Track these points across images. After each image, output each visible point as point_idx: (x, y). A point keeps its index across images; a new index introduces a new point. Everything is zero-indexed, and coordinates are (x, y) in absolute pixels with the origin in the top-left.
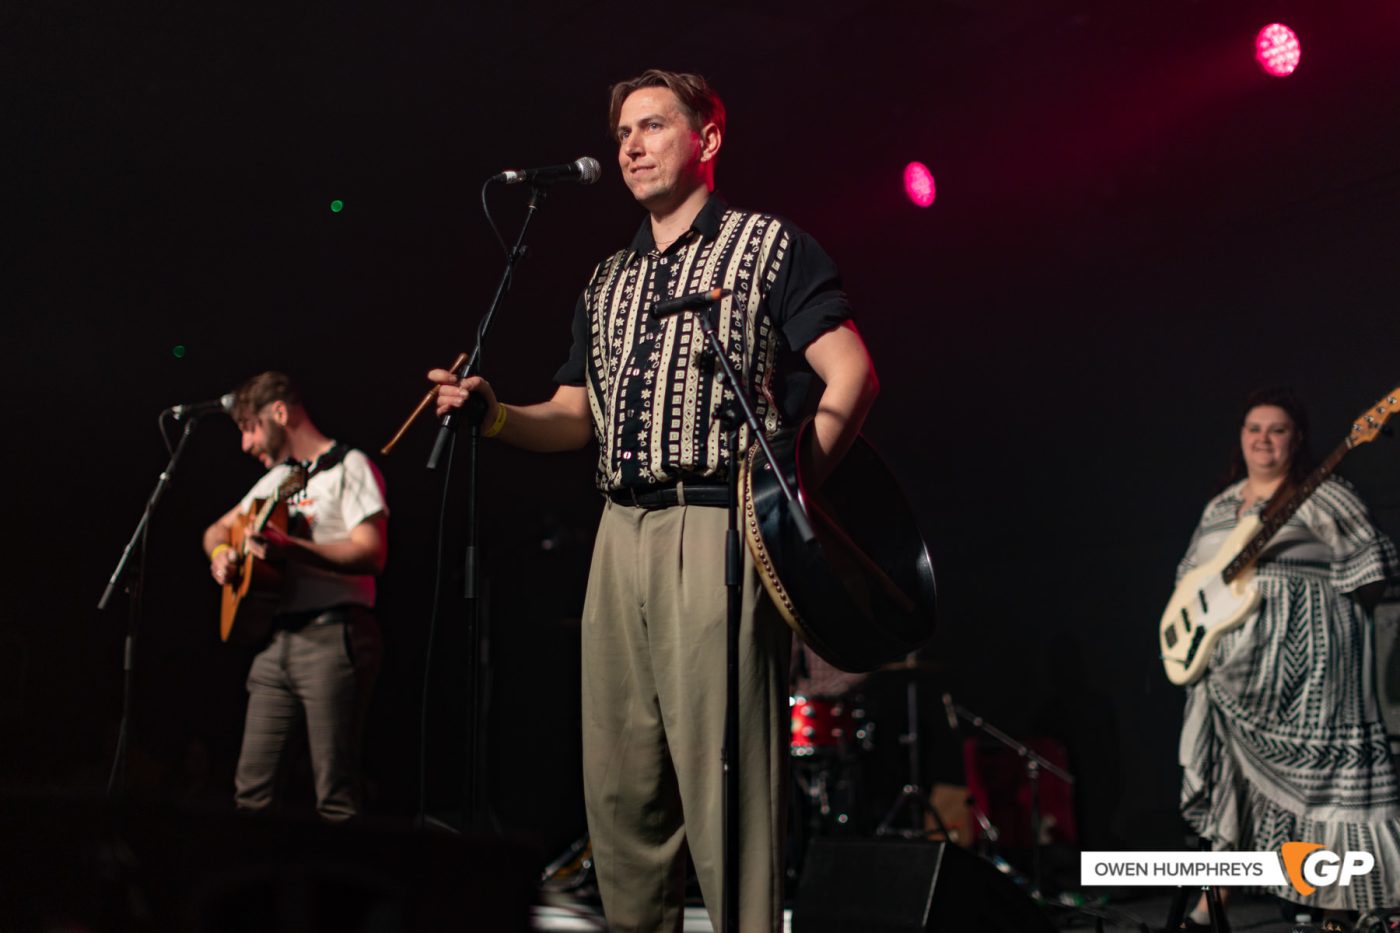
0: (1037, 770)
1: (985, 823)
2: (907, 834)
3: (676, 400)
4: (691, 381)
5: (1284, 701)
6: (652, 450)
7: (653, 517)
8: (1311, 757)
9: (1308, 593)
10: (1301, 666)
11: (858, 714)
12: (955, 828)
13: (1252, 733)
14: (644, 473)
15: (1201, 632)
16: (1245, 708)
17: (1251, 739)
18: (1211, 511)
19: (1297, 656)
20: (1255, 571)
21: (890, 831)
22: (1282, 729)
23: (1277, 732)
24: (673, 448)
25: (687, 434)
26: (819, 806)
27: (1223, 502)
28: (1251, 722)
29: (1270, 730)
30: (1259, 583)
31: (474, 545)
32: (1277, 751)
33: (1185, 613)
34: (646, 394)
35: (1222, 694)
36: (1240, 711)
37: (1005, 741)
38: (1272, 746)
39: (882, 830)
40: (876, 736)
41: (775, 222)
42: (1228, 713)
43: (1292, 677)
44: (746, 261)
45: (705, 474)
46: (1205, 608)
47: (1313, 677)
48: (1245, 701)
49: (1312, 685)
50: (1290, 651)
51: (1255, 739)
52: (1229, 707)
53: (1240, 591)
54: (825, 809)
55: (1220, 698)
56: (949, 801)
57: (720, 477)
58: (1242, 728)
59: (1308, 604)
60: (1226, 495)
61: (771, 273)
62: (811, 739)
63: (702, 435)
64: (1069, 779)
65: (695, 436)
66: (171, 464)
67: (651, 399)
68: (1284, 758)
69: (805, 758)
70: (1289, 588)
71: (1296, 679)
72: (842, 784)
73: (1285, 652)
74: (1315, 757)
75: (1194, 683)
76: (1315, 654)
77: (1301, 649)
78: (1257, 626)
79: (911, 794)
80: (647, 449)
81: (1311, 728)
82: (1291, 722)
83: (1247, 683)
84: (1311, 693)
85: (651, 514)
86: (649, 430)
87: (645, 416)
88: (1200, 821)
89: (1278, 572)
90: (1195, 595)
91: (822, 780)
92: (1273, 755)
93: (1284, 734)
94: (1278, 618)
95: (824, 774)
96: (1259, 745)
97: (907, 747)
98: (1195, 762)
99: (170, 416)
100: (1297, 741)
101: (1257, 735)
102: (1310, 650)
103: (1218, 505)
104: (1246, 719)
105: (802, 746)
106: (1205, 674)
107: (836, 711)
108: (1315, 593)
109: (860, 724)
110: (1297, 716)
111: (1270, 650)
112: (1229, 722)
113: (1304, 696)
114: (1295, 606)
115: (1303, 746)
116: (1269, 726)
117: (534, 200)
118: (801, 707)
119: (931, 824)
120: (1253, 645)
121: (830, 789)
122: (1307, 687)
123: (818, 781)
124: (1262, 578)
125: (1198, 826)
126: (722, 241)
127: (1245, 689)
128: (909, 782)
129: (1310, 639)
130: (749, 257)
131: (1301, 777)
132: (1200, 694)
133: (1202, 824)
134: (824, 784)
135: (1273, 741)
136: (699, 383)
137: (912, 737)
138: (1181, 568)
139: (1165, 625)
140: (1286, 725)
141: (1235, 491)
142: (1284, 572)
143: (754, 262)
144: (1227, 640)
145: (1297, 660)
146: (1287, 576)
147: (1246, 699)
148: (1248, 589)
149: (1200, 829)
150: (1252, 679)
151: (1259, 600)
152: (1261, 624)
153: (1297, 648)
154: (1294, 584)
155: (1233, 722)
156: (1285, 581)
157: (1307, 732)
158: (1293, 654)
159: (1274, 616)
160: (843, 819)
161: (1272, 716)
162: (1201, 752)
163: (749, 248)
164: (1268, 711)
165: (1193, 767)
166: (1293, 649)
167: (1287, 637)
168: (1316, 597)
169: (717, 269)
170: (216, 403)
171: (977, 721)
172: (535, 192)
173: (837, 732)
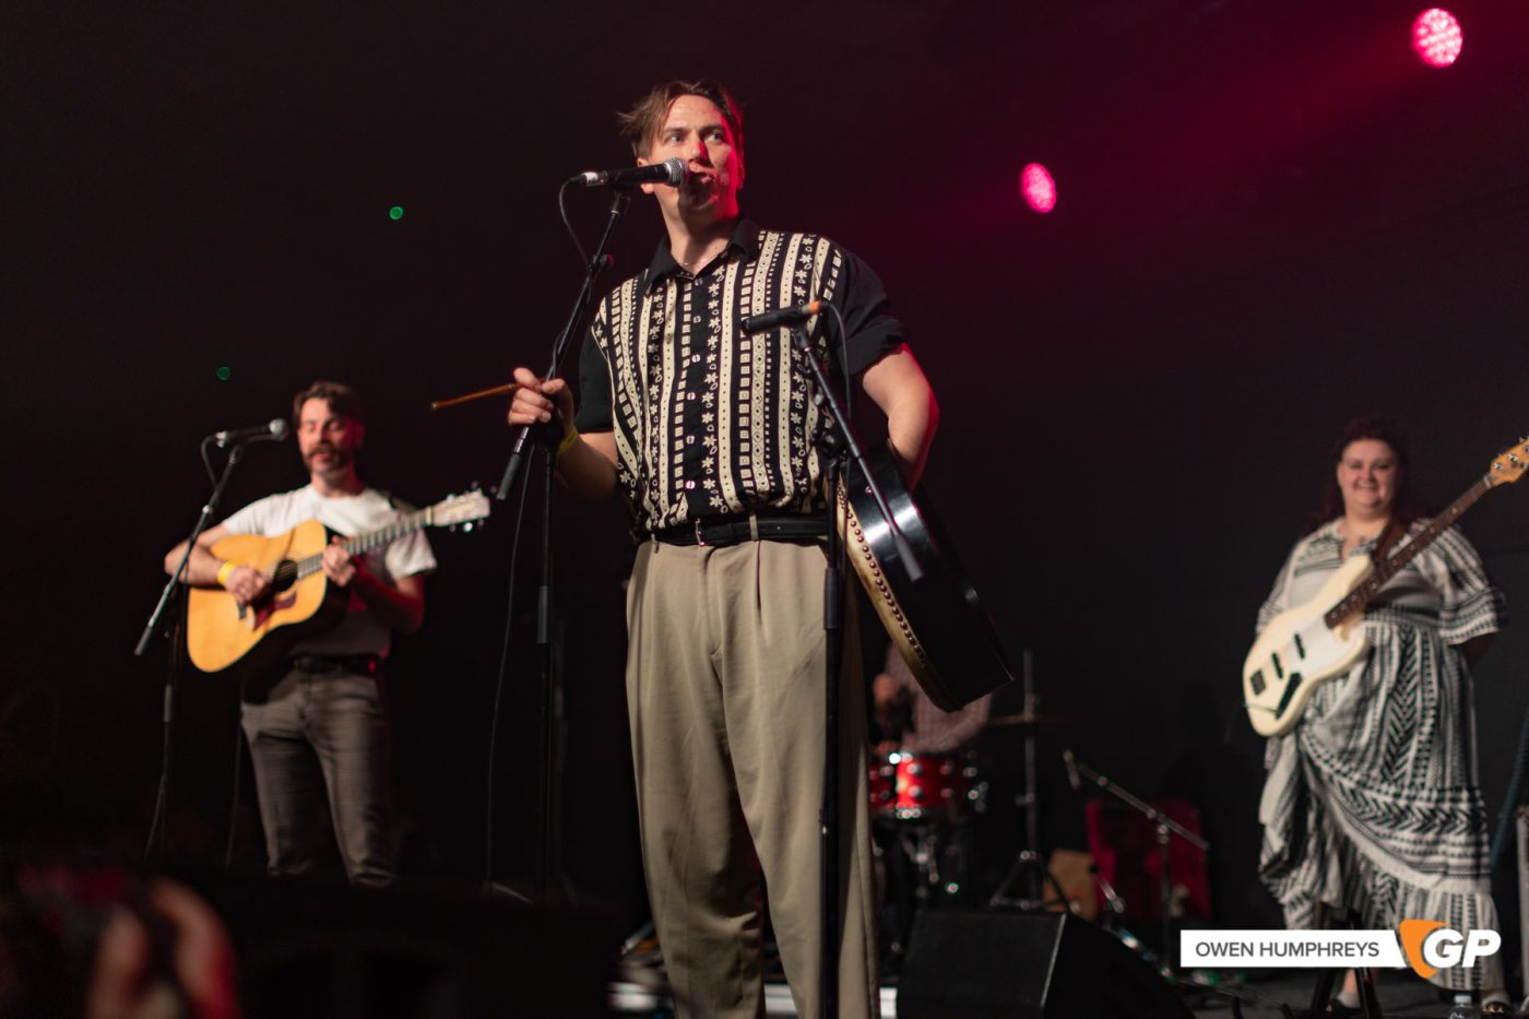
0: (1167, 834)
1: (1110, 894)
2: (1024, 904)
3: (743, 422)
4: (757, 401)
5: (1389, 758)
6: (721, 477)
7: (722, 555)
8: (1414, 819)
9: (1418, 641)
10: (1408, 720)
11: (970, 772)
12: (1077, 898)
13: (1353, 792)
14: (715, 502)
15: (1295, 680)
16: (1345, 763)
17: (1351, 798)
18: (1302, 550)
19: (1405, 709)
20: (1362, 616)
21: (1005, 902)
22: (1384, 787)
23: (1379, 791)
24: (745, 473)
25: (758, 458)
26: (927, 874)
27: (1319, 540)
28: (1351, 779)
29: (1371, 788)
30: (1367, 629)
31: (548, 585)
32: (1380, 813)
33: (1275, 659)
34: (707, 418)
35: (1317, 747)
36: (1338, 765)
37: (1132, 803)
38: (1375, 807)
39: (996, 900)
40: (989, 797)
41: (822, 240)
42: (1325, 769)
43: (1397, 731)
44: (799, 278)
45: (780, 504)
46: (1302, 654)
47: (1421, 733)
48: (1345, 756)
49: (1420, 742)
50: (1398, 703)
51: (1355, 798)
52: (1326, 762)
53: (1345, 637)
54: (934, 877)
55: (1315, 751)
56: (1070, 868)
57: (795, 507)
58: (1341, 785)
59: (1418, 654)
60: (1321, 533)
61: (827, 291)
62: (917, 800)
63: (772, 460)
64: (1203, 845)
65: (766, 461)
66: (215, 496)
67: (715, 422)
68: (1388, 820)
69: (911, 821)
70: (1399, 635)
71: (1401, 734)
72: (954, 849)
73: (1392, 703)
74: (1418, 820)
75: (1281, 736)
76: (1424, 708)
77: (1409, 701)
78: (1363, 676)
79: (1028, 861)
80: (715, 476)
81: (1417, 789)
82: (1395, 781)
83: (1349, 737)
84: (1419, 751)
85: (719, 551)
86: (716, 456)
87: (709, 441)
88: (1279, 885)
89: (1388, 618)
90: (1290, 639)
91: (929, 846)
92: (1375, 818)
93: (1387, 793)
94: (1387, 669)
95: (933, 838)
96: (1359, 805)
97: (1024, 810)
98: (1277, 819)
99: (213, 445)
100: (1402, 803)
101: (1357, 792)
102: (1419, 704)
103: (1313, 544)
104: (1345, 775)
105: (908, 807)
106: (1299, 724)
107: (946, 769)
108: (1424, 642)
109: (972, 784)
110: (1403, 775)
111: (1376, 702)
112: (1325, 778)
113: (1412, 754)
114: (1405, 656)
115: (1408, 808)
116: (1370, 783)
117: (616, 204)
118: (907, 764)
119: (1050, 894)
120: (1359, 695)
121: (938, 855)
122: (1414, 745)
123: (926, 847)
124: (1370, 624)
125: (1277, 890)
126: (766, 260)
127: (1348, 743)
128: (1025, 847)
129: (1419, 693)
130: (802, 274)
131: (1402, 840)
132: (1289, 746)
133: (1281, 888)
134: (932, 849)
135: (1375, 801)
136: (765, 404)
137: (1029, 798)
138: (1263, 612)
139: (1250, 669)
140: (1390, 785)
141: (1333, 529)
142: (1394, 619)
143: (809, 279)
144: (1326, 690)
145: (1405, 713)
146: (1397, 623)
147: (1346, 754)
148: (1355, 637)
149: (1278, 894)
150: (1356, 733)
151: (1368, 648)
152: (1368, 674)
153: (1405, 700)
154: (1404, 632)
155: (1331, 778)
156: (1395, 628)
157: (1413, 793)
158: (1401, 707)
159: (1382, 665)
160: (952, 888)
161: (1375, 773)
162: (1285, 809)
163: (799, 266)
164: (1371, 767)
165: (1274, 825)
166: (1401, 702)
167: (1395, 689)
168: (1426, 647)
169: (769, 286)
170: (263, 429)
171: (1102, 781)
172: (618, 196)
173: (946, 793)
